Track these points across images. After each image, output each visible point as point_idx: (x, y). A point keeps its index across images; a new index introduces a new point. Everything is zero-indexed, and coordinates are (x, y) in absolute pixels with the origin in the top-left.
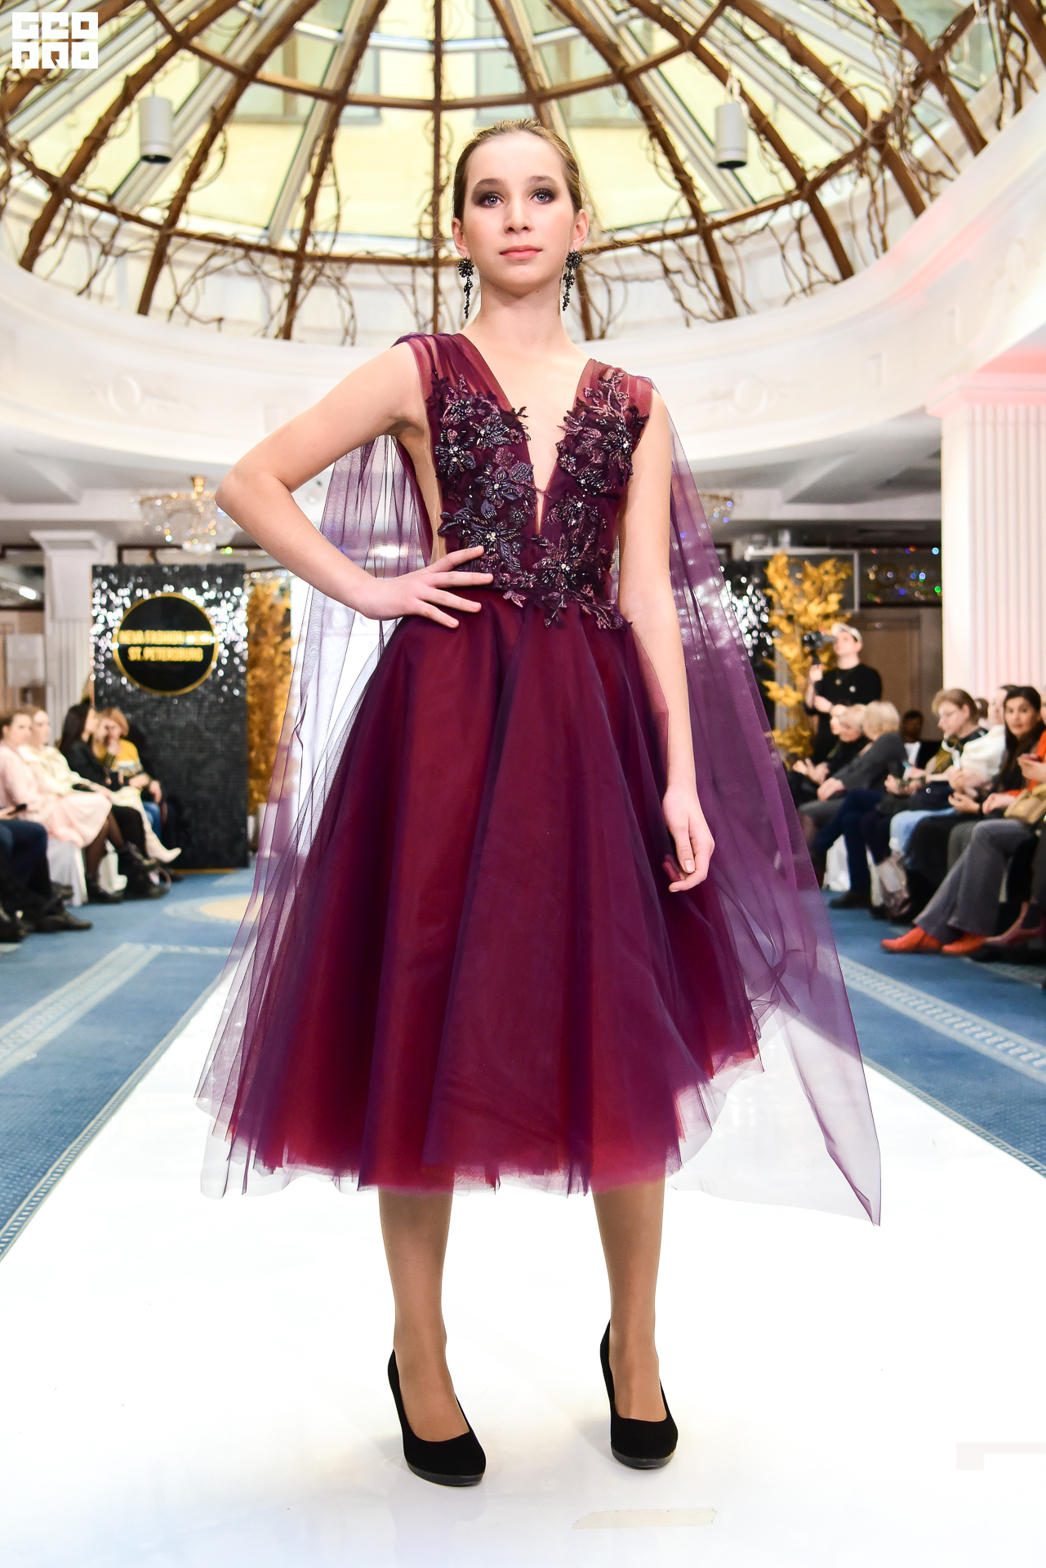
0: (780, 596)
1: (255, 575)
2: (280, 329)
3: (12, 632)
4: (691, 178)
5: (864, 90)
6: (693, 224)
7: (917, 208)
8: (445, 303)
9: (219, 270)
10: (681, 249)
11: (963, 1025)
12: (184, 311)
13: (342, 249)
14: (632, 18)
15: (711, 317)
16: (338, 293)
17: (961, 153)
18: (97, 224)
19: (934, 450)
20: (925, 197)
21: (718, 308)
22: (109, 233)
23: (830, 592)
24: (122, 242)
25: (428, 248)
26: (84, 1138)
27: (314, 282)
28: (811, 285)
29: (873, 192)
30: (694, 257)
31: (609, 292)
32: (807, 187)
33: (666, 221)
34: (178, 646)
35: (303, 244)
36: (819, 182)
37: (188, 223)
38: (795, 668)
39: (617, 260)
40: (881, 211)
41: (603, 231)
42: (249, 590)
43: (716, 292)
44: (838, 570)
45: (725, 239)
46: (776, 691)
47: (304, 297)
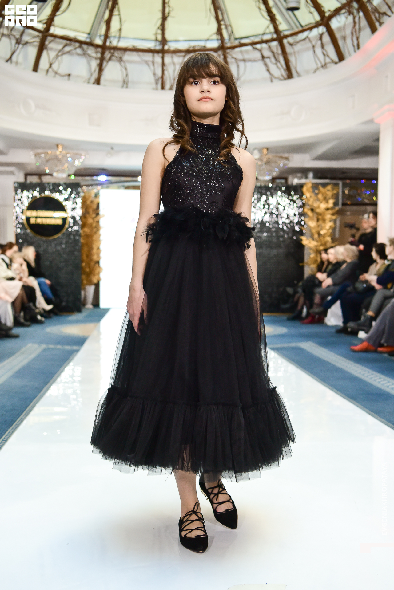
0: (308, 200)
1: (85, 188)
2: (95, 80)
4: (274, 15)
6: (275, 36)
7: (374, 30)
8: (167, 70)
9: (68, 52)
10: (270, 47)
11: (384, 382)
13: (122, 44)
15: (282, 78)
16: (121, 65)
17: (393, 4)
18: (14, 30)
19: (376, 138)
20: (377, 24)
21: (285, 74)
22: (19, 33)
23: (330, 199)
24: (25, 38)
25: (160, 44)
27: (110, 59)
28: (326, 64)
29: (355, 22)
30: (275, 50)
31: (238, 66)
32: (325, 19)
33: (263, 34)
34: (51, 218)
35: (105, 41)
36: (331, 17)
37: (54, 30)
38: (314, 231)
39: (241, 52)
40: (357, 31)
41: (236, 39)
42: (82, 194)
43: (284, 66)
44: (333, 189)
45: (289, 43)
46: (305, 241)
47: (106, 66)
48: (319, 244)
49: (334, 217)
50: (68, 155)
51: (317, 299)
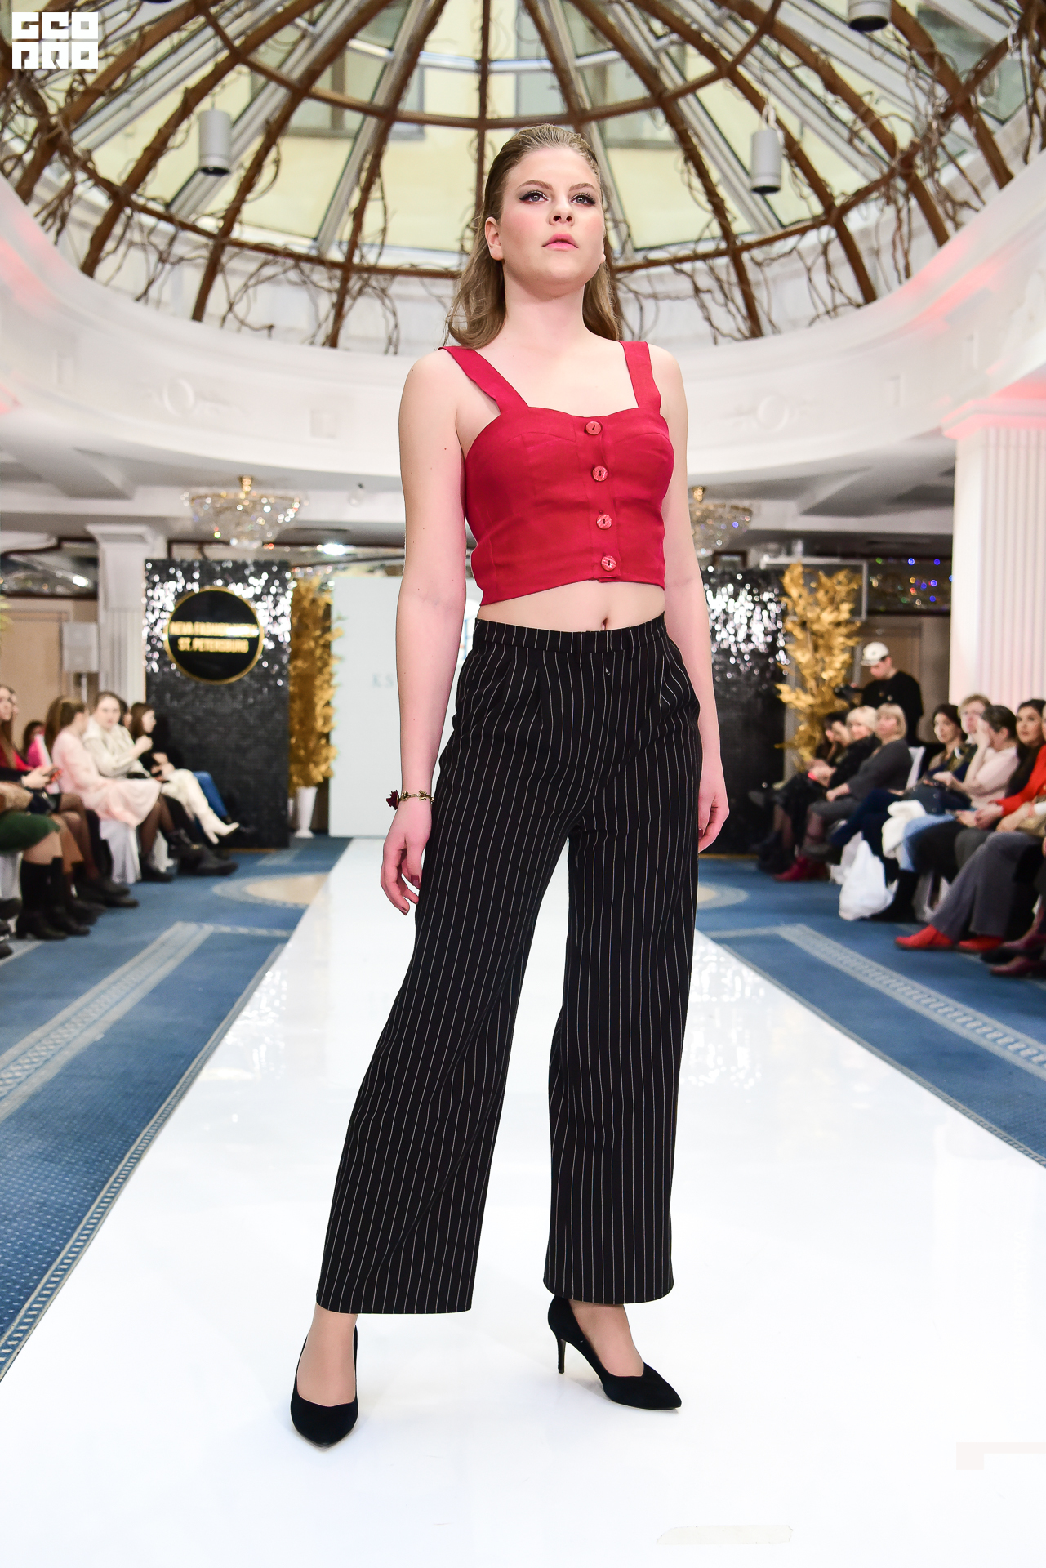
0: (795, 604)
1: (298, 571)
2: (327, 337)
3: (67, 620)
4: (722, 201)
5: (893, 120)
6: (723, 245)
7: (941, 238)
9: (270, 278)
10: (712, 269)
12: (236, 317)
13: (387, 261)
14: (672, 43)
15: (738, 335)
16: (383, 304)
17: (985, 183)
18: (155, 232)
19: (947, 467)
20: (949, 226)
21: (744, 327)
22: (166, 241)
23: (843, 601)
24: (179, 249)
26: (156, 1123)
27: (360, 292)
28: (835, 308)
29: (899, 220)
30: (723, 277)
31: (641, 309)
32: (834, 213)
33: (698, 241)
34: (225, 638)
35: (350, 255)
36: (846, 208)
37: (241, 232)
38: (806, 672)
39: (649, 278)
40: (905, 237)
41: (637, 250)
42: (292, 585)
43: (744, 311)
44: (850, 581)
45: (753, 259)
46: (787, 694)
47: (351, 308)
48: (819, 700)
49: (851, 643)
50: (264, 501)
51: (813, 826)
